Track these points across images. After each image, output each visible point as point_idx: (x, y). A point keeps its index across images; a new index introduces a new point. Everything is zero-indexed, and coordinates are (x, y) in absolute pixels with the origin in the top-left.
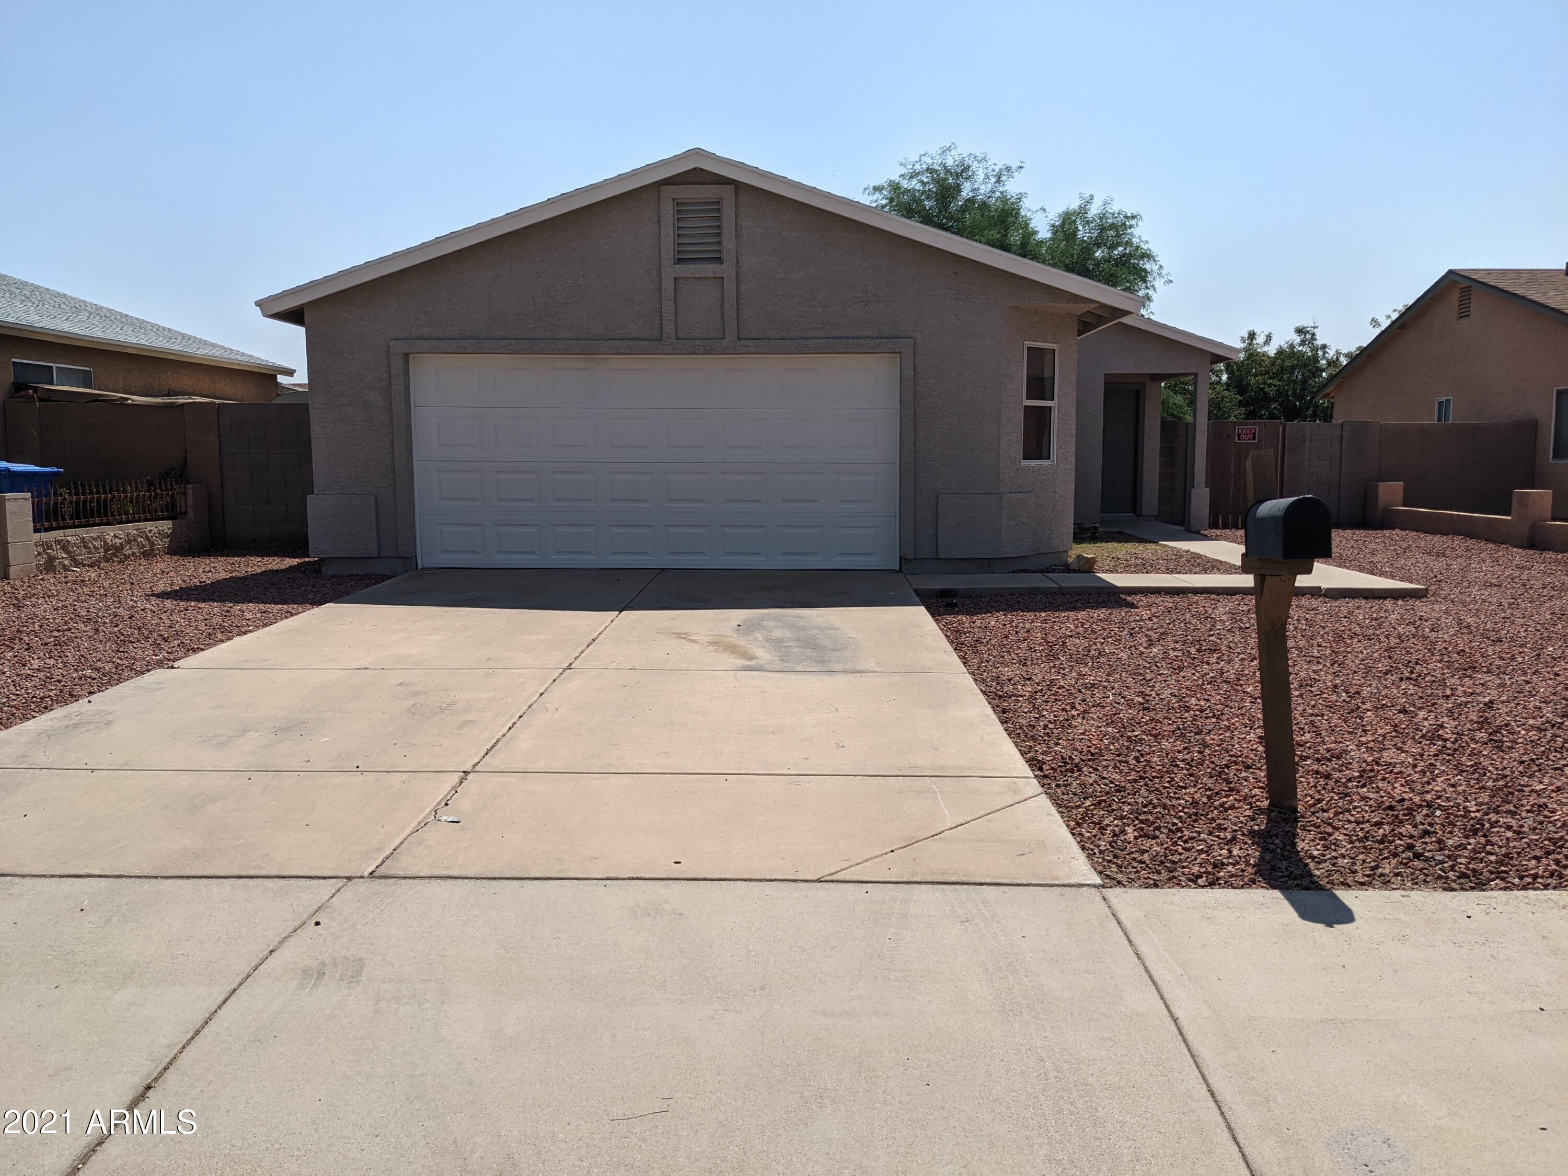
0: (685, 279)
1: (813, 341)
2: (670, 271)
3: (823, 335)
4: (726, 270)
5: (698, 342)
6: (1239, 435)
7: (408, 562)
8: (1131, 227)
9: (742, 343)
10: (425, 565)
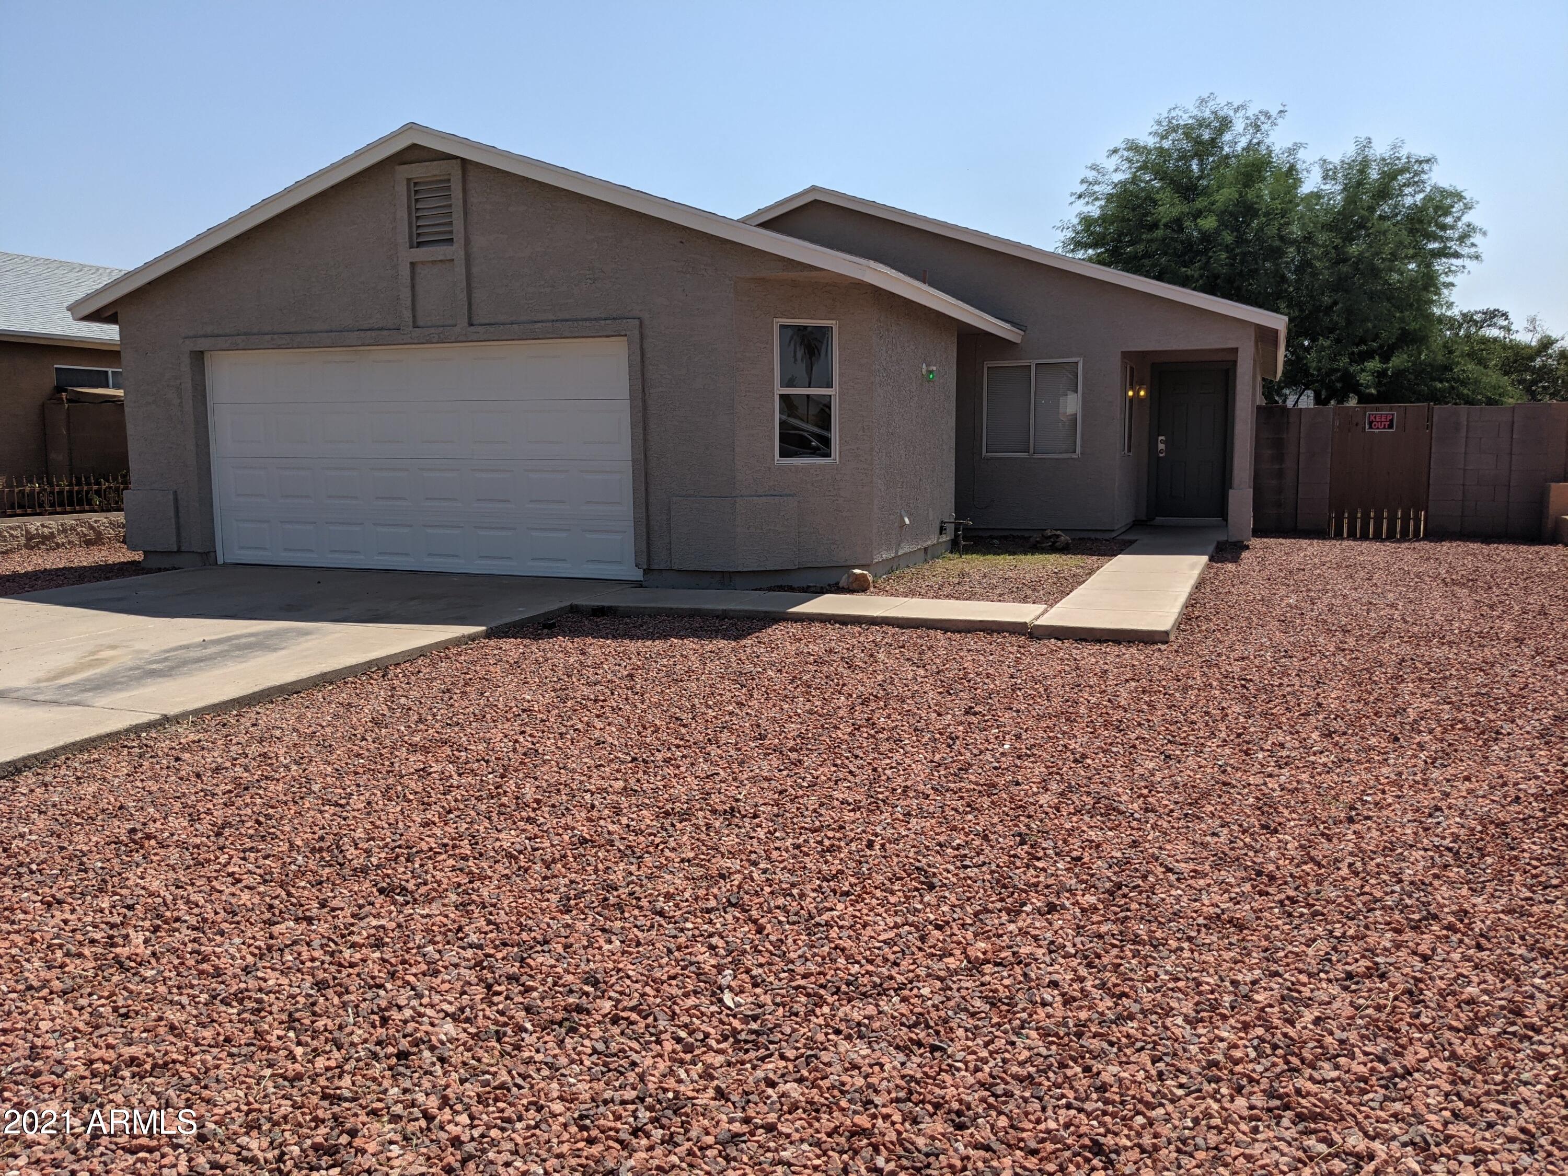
0: (423, 263)
1: (539, 325)
2: (408, 255)
3: (552, 317)
4: (456, 251)
5: (432, 330)
6: (1370, 423)
7: (207, 557)
8: (1423, 172)
9: (472, 329)
10: (227, 561)
